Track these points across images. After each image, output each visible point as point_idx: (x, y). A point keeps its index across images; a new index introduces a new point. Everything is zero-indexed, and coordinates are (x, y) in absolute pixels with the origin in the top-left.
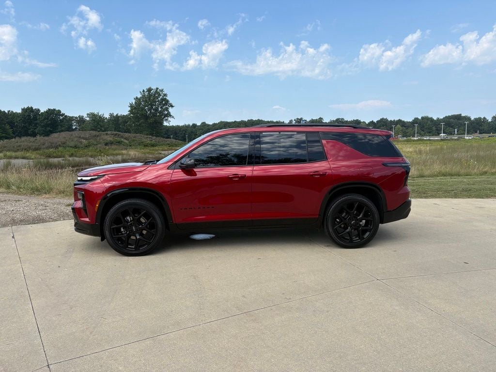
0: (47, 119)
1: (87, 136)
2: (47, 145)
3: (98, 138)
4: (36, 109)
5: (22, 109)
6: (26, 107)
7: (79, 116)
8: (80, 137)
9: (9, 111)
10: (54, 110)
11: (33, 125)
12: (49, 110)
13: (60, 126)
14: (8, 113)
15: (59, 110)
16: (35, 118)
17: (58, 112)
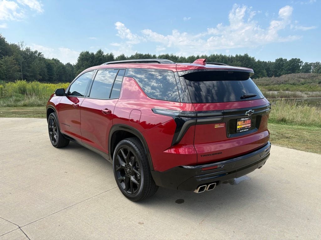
0: (290, 65)
1: (306, 77)
2: (274, 82)
3: (315, 78)
4: (284, 59)
5: (276, 60)
6: (278, 58)
7: (317, 63)
8: (300, 77)
9: (269, 62)
10: (296, 59)
11: (281, 70)
12: (292, 59)
13: (297, 70)
14: (268, 62)
15: (299, 59)
16: (282, 65)
17: (298, 61)
